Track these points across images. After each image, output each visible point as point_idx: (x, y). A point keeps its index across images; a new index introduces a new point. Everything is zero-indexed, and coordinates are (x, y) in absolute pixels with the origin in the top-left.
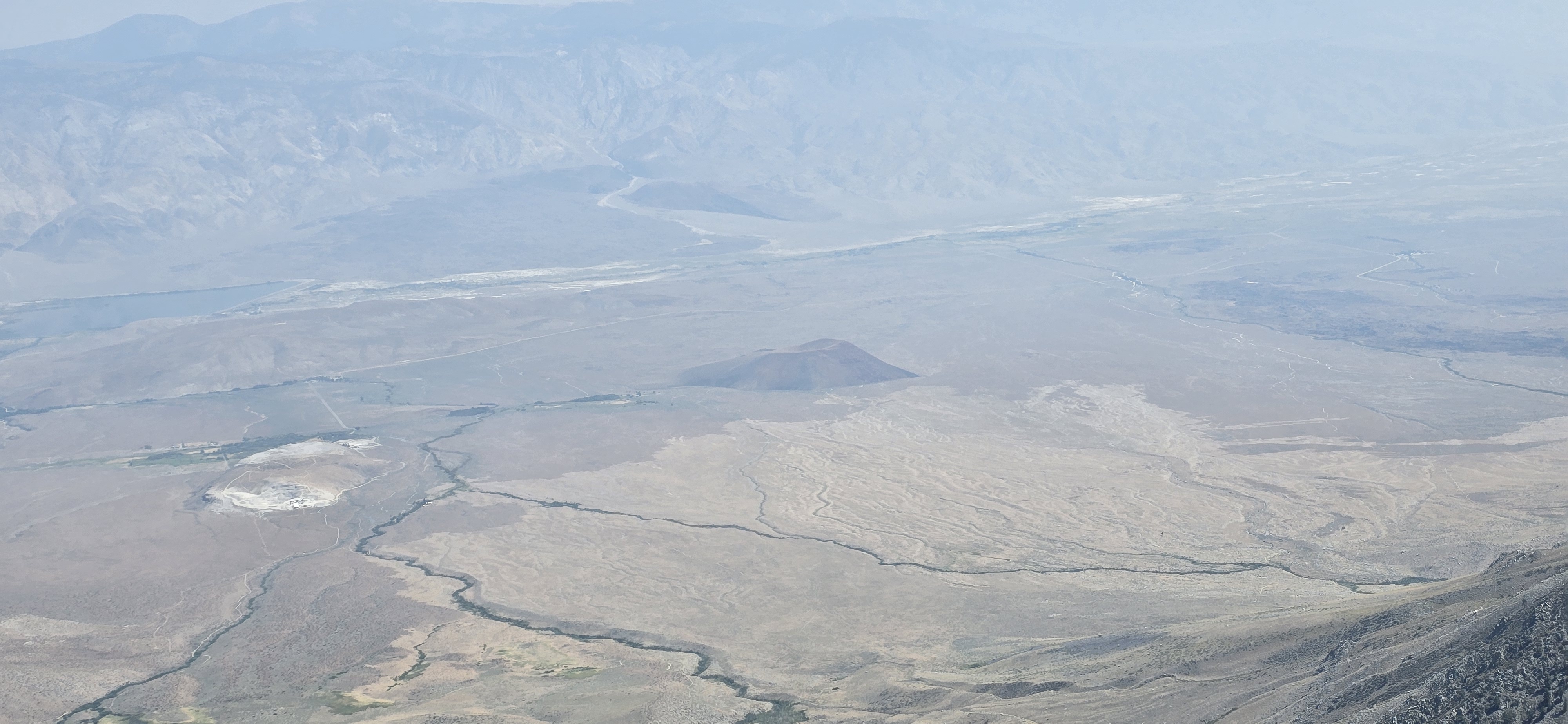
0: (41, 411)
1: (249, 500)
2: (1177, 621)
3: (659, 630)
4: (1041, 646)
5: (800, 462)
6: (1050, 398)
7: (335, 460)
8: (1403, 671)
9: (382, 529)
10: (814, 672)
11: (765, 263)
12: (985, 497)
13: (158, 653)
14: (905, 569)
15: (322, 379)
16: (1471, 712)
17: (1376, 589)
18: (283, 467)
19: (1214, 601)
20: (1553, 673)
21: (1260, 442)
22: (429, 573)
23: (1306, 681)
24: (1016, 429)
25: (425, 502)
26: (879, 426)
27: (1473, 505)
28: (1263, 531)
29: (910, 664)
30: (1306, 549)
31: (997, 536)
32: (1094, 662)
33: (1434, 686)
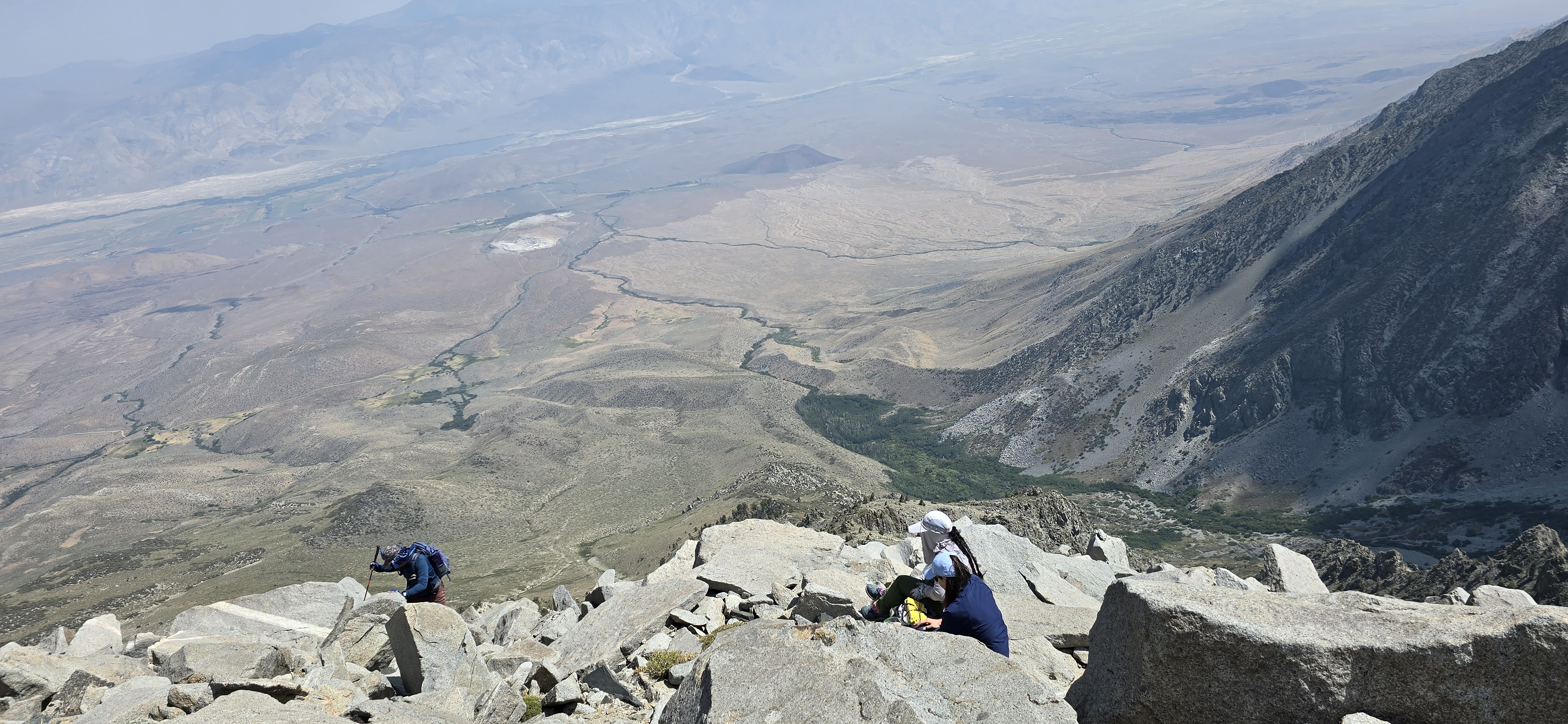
0: (403, 208)
1: (511, 246)
2: (977, 273)
3: (722, 298)
4: (909, 291)
5: (785, 209)
6: (909, 166)
7: (552, 224)
8: (1090, 289)
9: (579, 257)
10: (799, 312)
11: (760, 106)
12: (879, 220)
13: (477, 324)
14: (841, 259)
15: (540, 183)
16: (1124, 305)
17: (1076, 249)
18: (526, 229)
19: (995, 262)
20: (1165, 283)
21: (1017, 179)
22: (605, 277)
23: (1042, 297)
24: (894, 183)
25: (599, 242)
26: (824, 188)
27: (1125, 203)
28: (1019, 225)
29: (845, 305)
30: (1041, 232)
31: (886, 239)
32: (937, 297)
33: (1106, 294)
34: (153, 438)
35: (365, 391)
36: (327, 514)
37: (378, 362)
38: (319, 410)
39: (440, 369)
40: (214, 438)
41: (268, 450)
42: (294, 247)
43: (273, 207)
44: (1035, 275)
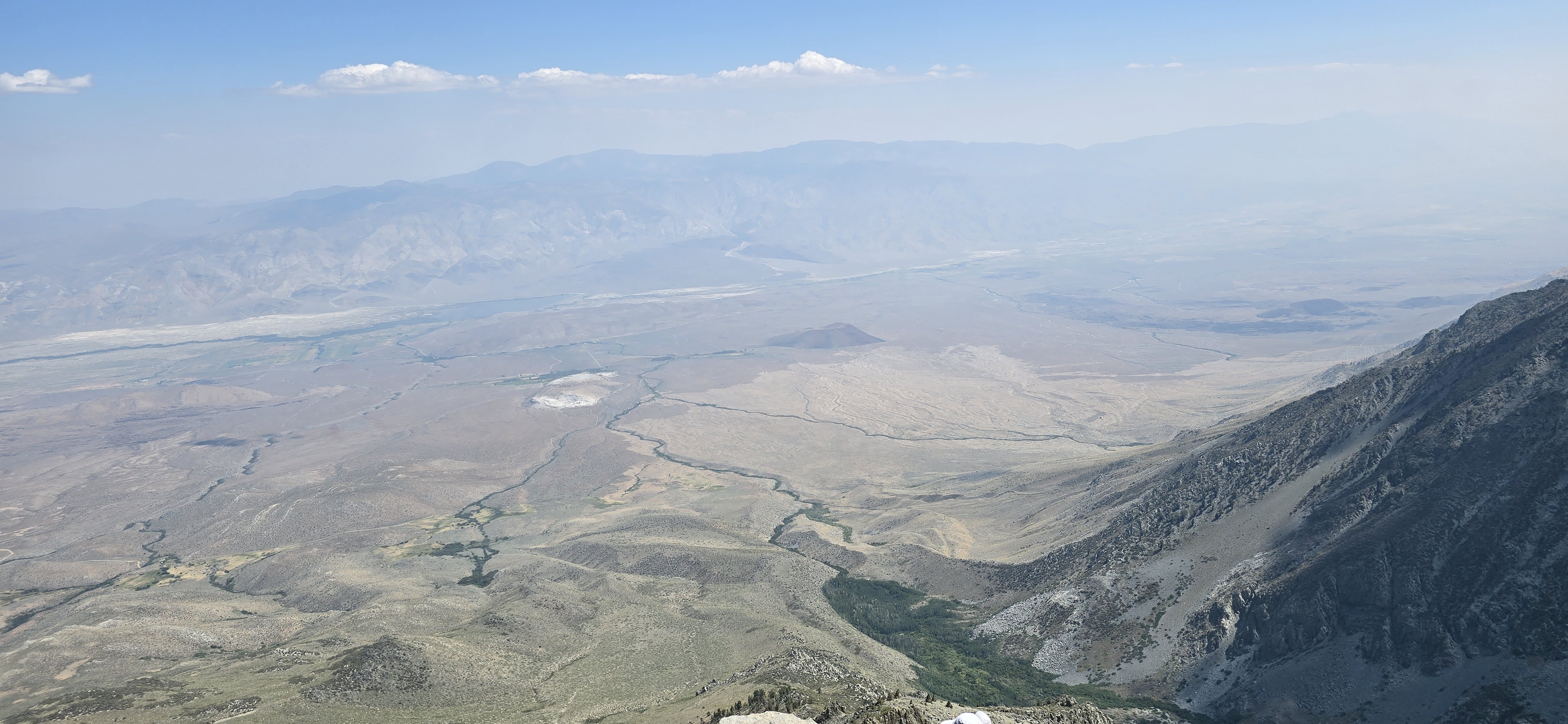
0: (451, 358)
1: (553, 402)
2: (1016, 464)
3: (756, 468)
4: (947, 477)
5: (826, 384)
6: (951, 352)
7: (596, 383)
8: (1131, 490)
9: (619, 417)
10: (833, 489)
11: (808, 285)
12: (919, 402)
13: (509, 478)
14: (879, 438)
15: (589, 342)
16: (1165, 510)
17: (1117, 448)
18: (570, 386)
19: (1035, 455)
20: (1207, 491)
21: (1058, 374)
22: (642, 439)
23: (1081, 495)
24: (935, 368)
25: (640, 404)
26: (866, 367)
27: (1167, 406)
28: (1060, 419)
29: (881, 485)
30: (1081, 428)
31: (925, 421)
32: (974, 485)
33: (1146, 497)
34: (168, 571)
35: (387, 538)
36: (330, 666)
37: (405, 510)
38: (339, 554)
39: (466, 521)
40: (229, 576)
41: (281, 593)
42: (340, 389)
43: (325, 348)
44: (1074, 471)
